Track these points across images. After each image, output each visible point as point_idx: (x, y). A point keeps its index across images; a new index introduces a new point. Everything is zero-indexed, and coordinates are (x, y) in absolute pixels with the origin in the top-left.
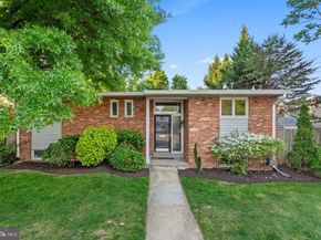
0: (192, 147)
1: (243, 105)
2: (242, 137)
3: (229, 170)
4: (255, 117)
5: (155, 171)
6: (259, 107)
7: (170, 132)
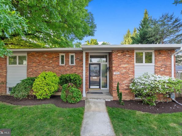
0: (115, 85)
1: (151, 56)
2: (153, 78)
3: (141, 102)
4: (159, 64)
5: (89, 102)
6: (163, 57)
7: (99, 75)
